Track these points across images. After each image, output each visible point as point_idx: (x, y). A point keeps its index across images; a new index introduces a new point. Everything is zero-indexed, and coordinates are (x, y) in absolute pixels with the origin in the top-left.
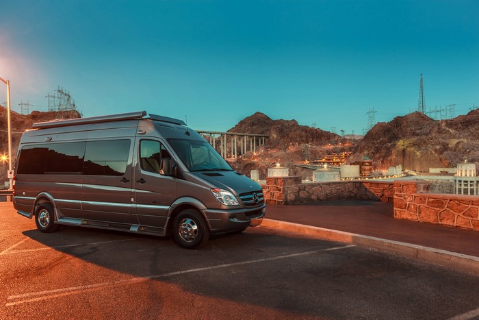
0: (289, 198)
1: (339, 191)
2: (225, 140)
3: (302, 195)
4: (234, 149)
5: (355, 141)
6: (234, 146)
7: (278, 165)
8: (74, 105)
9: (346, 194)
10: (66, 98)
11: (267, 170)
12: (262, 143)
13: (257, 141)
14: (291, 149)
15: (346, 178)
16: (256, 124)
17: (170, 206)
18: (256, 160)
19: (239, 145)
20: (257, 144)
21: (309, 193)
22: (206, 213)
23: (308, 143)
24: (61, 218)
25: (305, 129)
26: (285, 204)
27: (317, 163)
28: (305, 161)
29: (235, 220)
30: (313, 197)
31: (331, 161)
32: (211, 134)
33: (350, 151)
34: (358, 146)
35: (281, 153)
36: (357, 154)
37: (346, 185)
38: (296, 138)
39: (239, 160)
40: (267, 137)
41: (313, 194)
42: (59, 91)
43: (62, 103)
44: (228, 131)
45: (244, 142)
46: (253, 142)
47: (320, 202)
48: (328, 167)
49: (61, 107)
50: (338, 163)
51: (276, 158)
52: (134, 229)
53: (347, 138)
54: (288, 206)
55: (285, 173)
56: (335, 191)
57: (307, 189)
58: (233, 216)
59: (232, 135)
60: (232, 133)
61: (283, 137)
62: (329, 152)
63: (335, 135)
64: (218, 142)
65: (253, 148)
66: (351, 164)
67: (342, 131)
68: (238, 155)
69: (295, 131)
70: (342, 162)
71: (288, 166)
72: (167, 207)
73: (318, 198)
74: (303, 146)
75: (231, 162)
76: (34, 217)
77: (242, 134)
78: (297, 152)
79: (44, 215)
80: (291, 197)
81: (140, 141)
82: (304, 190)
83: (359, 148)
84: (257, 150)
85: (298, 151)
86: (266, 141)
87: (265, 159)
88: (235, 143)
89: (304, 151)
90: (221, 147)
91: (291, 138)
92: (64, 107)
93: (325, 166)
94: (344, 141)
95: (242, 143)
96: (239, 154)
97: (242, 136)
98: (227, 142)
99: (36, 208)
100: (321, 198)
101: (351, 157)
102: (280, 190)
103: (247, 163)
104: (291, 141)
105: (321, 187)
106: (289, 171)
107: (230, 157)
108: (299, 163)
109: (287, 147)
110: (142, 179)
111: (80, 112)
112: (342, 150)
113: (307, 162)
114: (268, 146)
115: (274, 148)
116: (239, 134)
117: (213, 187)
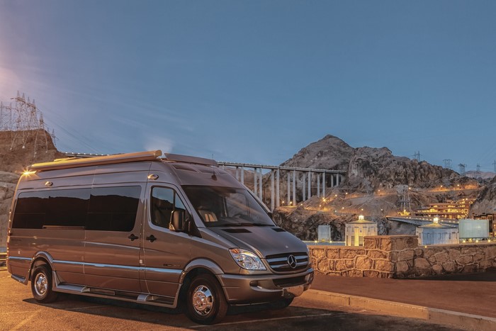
0: (399, 269)
1: (475, 259)
2: (278, 177)
3: (420, 264)
4: (292, 192)
5: (481, 181)
6: (291, 188)
7: (361, 217)
8: (42, 121)
9: (486, 264)
10: (29, 110)
11: (343, 225)
12: (335, 184)
13: (328, 179)
14: (381, 193)
15: (467, 239)
16: (326, 154)
17: (183, 270)
18: (325, 209)
19: (298, 186)
20: (328, 185)
21: (429, 262)
22: (223, 279)
23: (407, 183)
24: (61, 284)
25: (403, 162)
26: (393, 278)
27: (422, 215)
28: (402, 211)
29: (260, 289)
30: (436, 268)
31: (444, 212)
32: (256, 168)
33: (474, 196)
34: (486, 189)
35: (365, 199)
36: (485, 201)
37: (486, 250)
38: (389, 176)
39: (298, 209)
40: (344, 174)
41: (435, 263)
42: (19, 99)
43: (22, 118)
44: (283, 165)
45: (307, 181)
46: (321, 182)
47: (446, 276)
48: (440, 222)
49: (22, 125)
50: (454, 215)
51: (357, 207)
52: (142, 299)
53: (469, 176)
54: (400, 281)
55: (372, 230)
56: (468, 259)
57: (426, 255)
58: (255, 284)
59: (289, 171)
60: (288, 168)
61: (369, 174)
62: (441, 199)
63: (449, 172)
64: (266, 182)
65: (321, 191)
66: (475, 217)
67: (461, 165)
68: (297, 202)
69: (388, 164)
70: (460, 214)
71: (376, 220)
72: (179, 272)
73: (443, 270)
74: (400, 188)
75: (287, 213)
76: (30, 282)
77: (304, 169)
78: (390, 198)
79: (42, 280)
80: (403, 267)
81: (152, 187)
82: (422, 256)
83: (488, 192)
84: (328, 194)
85: (392, 196)
86: (343, 179)
87: (340, 209)
88: (294, 183)
89: (401, 197)
90: (272, 189)
91: (382, 176)
92: (26, 124)
93: (436, 219)
94: (464, 180)
95: (304, 183)
96: (300, 199)
97: (304, 172)
98: (281, 182)
99: (33, 270)
100: (448, 269)
101: (476, 207)
102: (385, 257)
103: (311, 214)
104: (380, 181)
105: (448, 252)
106: (378, 227)
107: (286, 204)
108: (393, 215)
109: (375, 190)
110: (152, 236)
111: (50, 133)
112: (461, 196)
113: (406, 213)
114: (345, 188)
115: (354, 191)
116: (300, 169)
117: (232, 246)
